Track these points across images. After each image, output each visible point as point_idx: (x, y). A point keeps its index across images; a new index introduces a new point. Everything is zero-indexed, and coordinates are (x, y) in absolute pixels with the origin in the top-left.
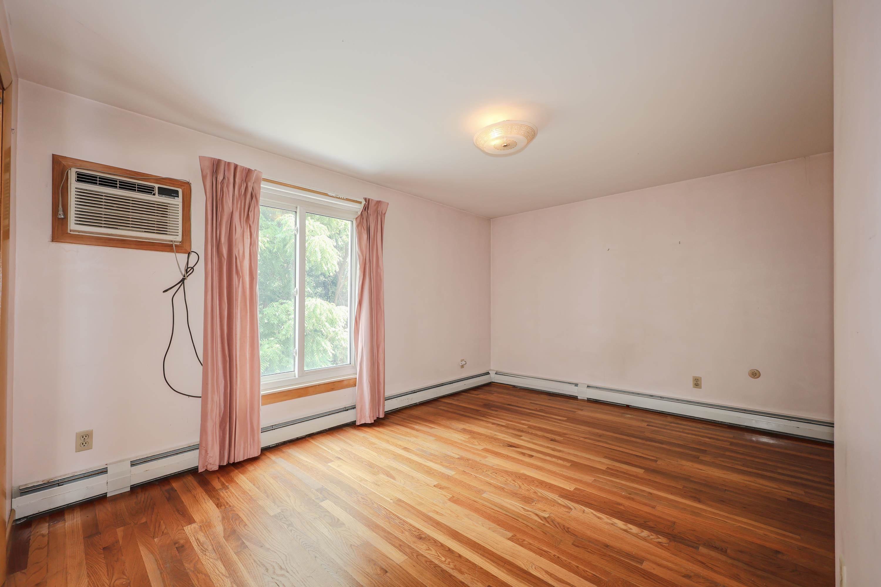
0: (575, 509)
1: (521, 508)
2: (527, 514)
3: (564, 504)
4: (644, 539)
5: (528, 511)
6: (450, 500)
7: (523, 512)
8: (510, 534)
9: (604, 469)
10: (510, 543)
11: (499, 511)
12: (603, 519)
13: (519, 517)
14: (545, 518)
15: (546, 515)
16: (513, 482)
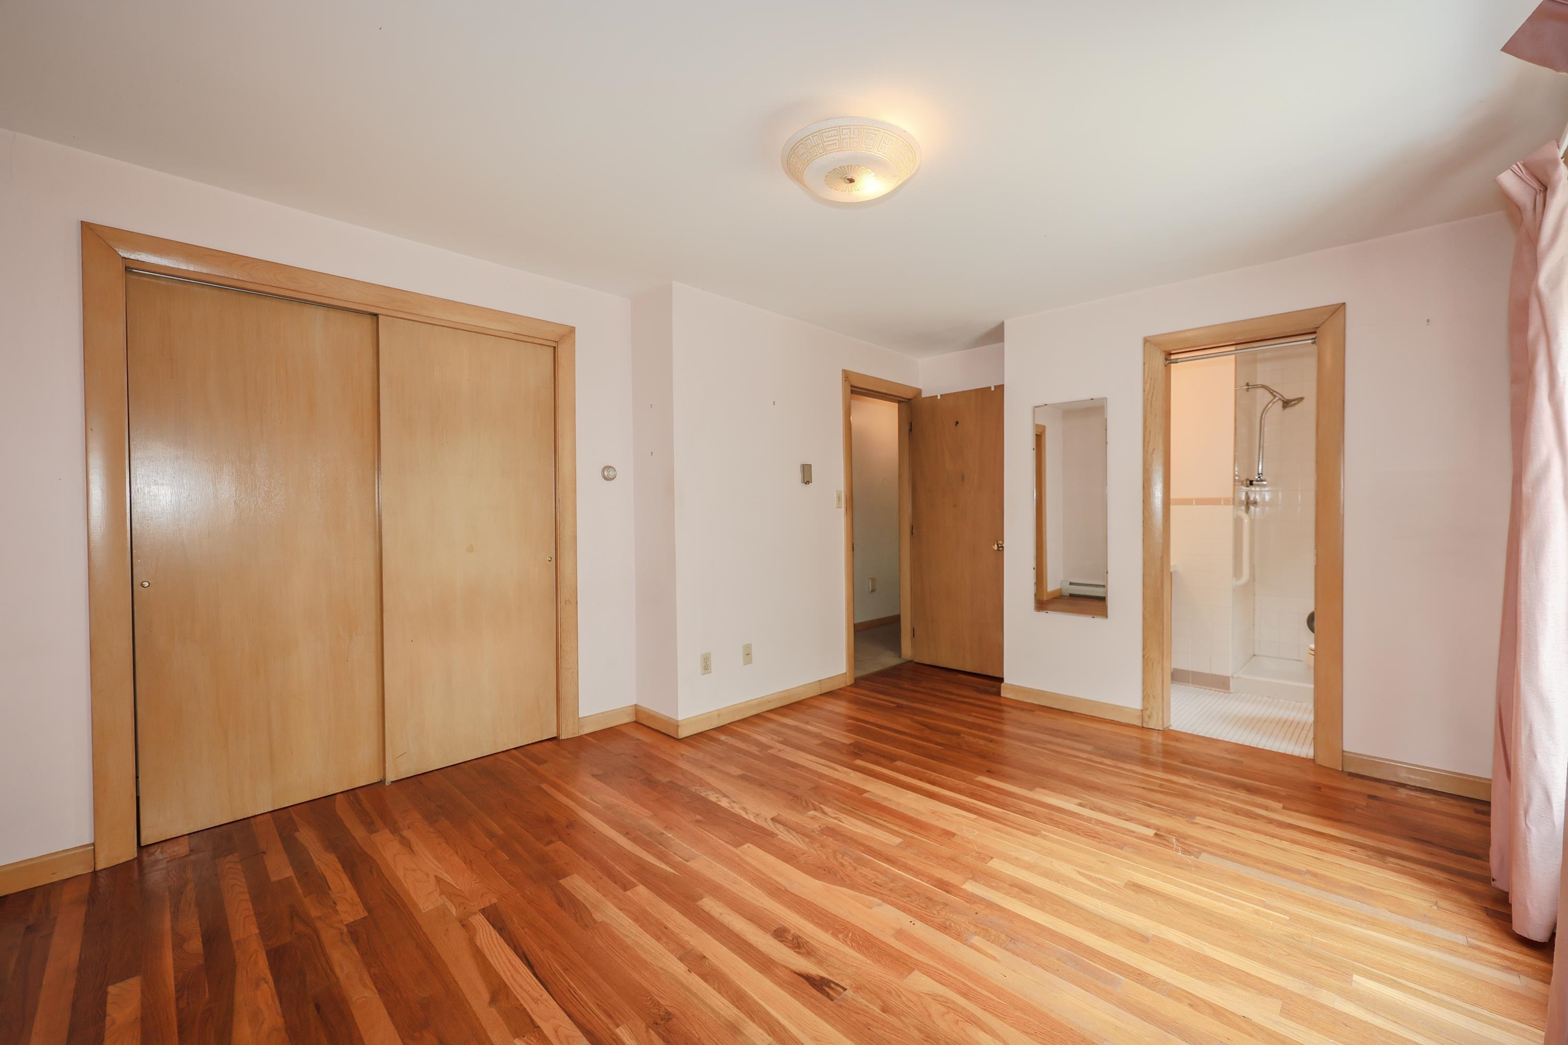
0: (766, 820)
1: (843, 821)
2: (838, 814)
3: (777, 824)
4: (714, 789)
5: (835, 818)
6: (954, 835)
7: (842, 816)
8: (866, 795)
9: (641, 889)
10: (867, 788)
11: (876, 819)
12: (740, 808)
13: (850, 811)
14: (815, 810)
15: (812, 813)
16: (845, 863)
